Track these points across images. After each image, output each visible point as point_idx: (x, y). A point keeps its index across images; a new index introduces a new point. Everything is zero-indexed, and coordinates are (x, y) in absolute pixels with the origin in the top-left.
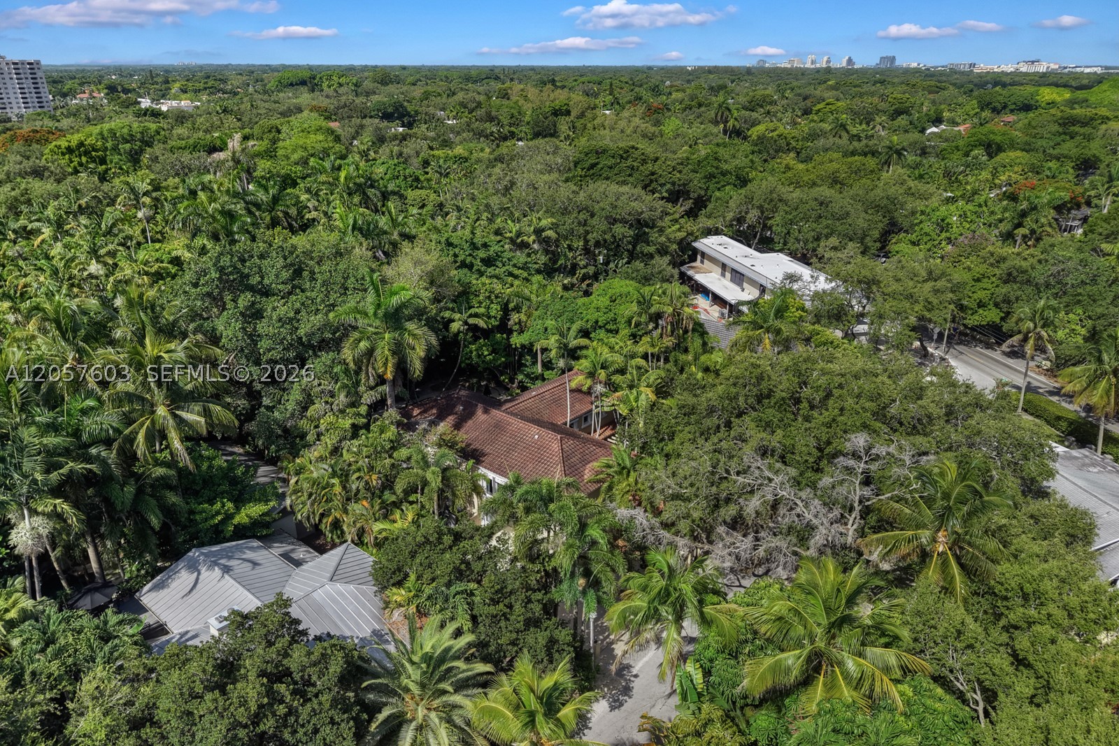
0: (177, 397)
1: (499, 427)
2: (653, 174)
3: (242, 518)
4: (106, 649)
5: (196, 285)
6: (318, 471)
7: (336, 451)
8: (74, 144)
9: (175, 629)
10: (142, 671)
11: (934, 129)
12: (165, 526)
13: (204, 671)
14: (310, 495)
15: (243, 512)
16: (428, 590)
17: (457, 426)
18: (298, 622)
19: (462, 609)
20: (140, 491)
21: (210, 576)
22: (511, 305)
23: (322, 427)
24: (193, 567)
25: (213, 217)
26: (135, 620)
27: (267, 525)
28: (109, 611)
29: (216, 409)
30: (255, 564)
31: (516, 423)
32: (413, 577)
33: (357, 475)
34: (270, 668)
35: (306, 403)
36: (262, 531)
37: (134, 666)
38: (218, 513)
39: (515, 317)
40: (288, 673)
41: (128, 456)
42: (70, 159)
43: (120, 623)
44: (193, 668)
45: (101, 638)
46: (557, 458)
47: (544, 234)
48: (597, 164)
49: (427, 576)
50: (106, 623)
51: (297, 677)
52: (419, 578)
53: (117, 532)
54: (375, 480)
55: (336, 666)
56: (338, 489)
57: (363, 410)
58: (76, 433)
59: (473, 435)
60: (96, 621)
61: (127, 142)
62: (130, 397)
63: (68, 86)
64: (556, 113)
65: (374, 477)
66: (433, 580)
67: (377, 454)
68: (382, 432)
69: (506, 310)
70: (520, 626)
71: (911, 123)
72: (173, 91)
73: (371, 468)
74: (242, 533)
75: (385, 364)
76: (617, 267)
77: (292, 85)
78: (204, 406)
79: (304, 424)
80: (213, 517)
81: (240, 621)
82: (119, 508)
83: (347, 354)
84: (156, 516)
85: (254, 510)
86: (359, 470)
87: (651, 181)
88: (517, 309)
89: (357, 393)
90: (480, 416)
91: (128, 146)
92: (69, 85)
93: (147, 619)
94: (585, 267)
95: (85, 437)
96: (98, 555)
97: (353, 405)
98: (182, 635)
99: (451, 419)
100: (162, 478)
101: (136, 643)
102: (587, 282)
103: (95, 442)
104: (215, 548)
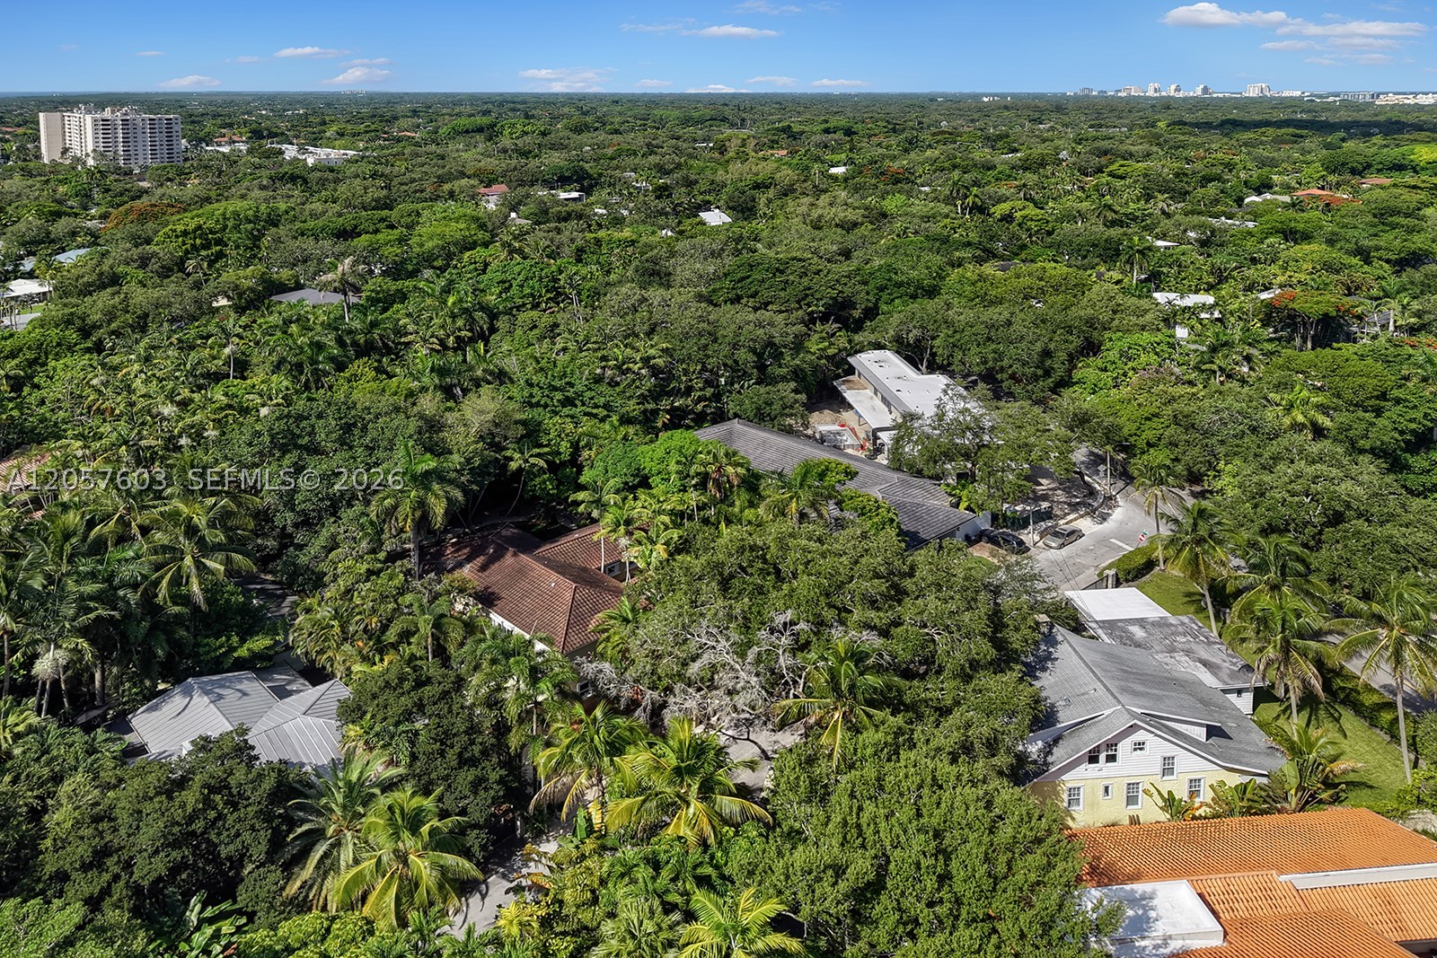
0: (205, 548)
1: (522, 572)
2: (809, 289)
3: (243, 652)
4: (89, 760)
5: (250, 444)
6: (324, 613)
7: (349, 592)
8: (192, 226)
9: (154, 749)
10: (113, 781)
11: (1254, 198)
12: (169, 656)
13: (159, 780)
14: (311, 634)
15: (246, 646)
16: (377, 728)
17: (483, 568)
18: (253, 748)
19: (405, 746)
20: (153, 628)
21: (200, 701)
22: (582, 444)
23: (339, 571)
24: (188, 693)
25: (301, 348)
26: (120, 739)
27: (269, 658)
28: (99, 730)
29: (237, 557)
30: (245, 694)
31: (539, 568)
32: (368, 716)
33: (358, 617)
34: (212, 782)
35: (333, 546)
36: (261, 665)
37: (107, 776)
38: (221, 646)
39: (586, 453)
40: (228, 787)
41: (148, 598)
42: (183, 242)
43: (106, 740)
44: (151, 778)
45: (87, 752)
46: (566, 608)
47: (652, 362)
48: (749, 277)
49: (379, 717)
50: (94, 740)
51: (235, 791)
52: (373, 717)
53: (123, 661)
54: (374, 623)
55: (268, 784)
56: (337, 630)
57: (382, 556)
58: (109, 579)
59: (493, 579)
60: (86, 738)
61: (250, 222)
62: (165, 549)
63: (207, 130)
64: (757, 186)
65: (375, 620)
66: (385, 719)
67: (384, 598)
68: (390, 579)
69: (576, 448)
70: (454, 763)
71: (1222, 192)
72: (328, 134)
73: (374, 611)
74: (240, 665)
75: (405, 520)
76: (742, 387)
77: (467, 132)
78: (227, 557)
79: (323, 567)
80: (216, 649)
81: (203, 744)
82: (132, 641)
83: (373, 510)
84: (163, 649)
85: (260, 643)
86: (360, 613)
87: (807, 295)
88: (589, 446)
89: (380, 540)
90: (509, 559)
91: (250, 226)
92: (209, 125)
93: (130, 738)
94: (701, 390)
95: (116, 581)
96: (104, 679)
97: (373, 551)
98: (160, 754)
99: (480, 560)
100: (176, 615)
101: (114, 758)
102: (703, 404)
103: (124, 585)
104: (215, 678)
